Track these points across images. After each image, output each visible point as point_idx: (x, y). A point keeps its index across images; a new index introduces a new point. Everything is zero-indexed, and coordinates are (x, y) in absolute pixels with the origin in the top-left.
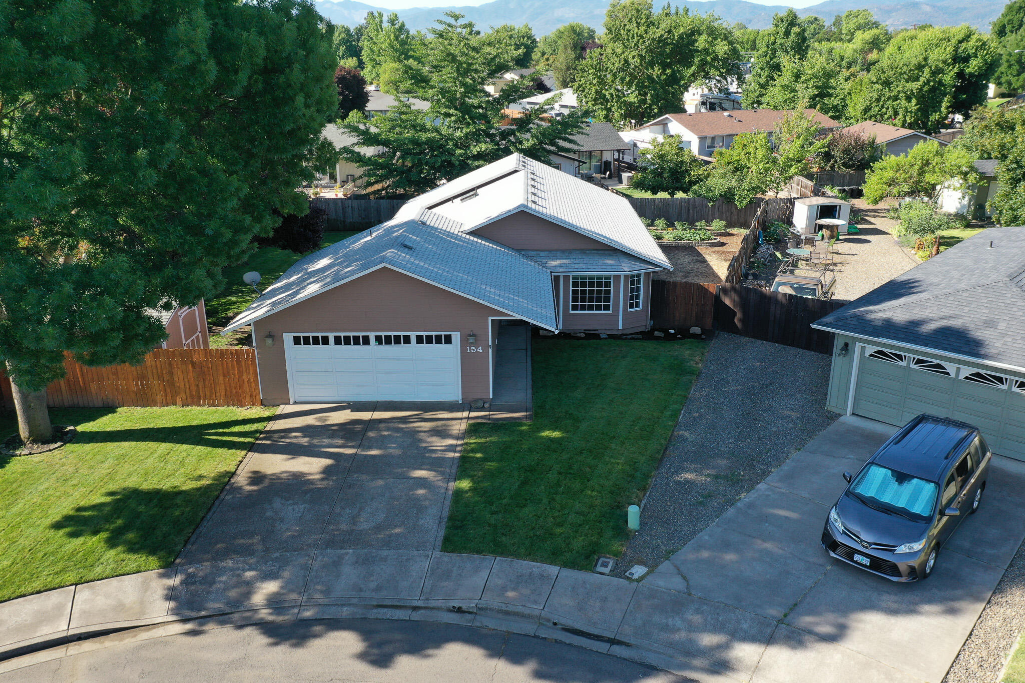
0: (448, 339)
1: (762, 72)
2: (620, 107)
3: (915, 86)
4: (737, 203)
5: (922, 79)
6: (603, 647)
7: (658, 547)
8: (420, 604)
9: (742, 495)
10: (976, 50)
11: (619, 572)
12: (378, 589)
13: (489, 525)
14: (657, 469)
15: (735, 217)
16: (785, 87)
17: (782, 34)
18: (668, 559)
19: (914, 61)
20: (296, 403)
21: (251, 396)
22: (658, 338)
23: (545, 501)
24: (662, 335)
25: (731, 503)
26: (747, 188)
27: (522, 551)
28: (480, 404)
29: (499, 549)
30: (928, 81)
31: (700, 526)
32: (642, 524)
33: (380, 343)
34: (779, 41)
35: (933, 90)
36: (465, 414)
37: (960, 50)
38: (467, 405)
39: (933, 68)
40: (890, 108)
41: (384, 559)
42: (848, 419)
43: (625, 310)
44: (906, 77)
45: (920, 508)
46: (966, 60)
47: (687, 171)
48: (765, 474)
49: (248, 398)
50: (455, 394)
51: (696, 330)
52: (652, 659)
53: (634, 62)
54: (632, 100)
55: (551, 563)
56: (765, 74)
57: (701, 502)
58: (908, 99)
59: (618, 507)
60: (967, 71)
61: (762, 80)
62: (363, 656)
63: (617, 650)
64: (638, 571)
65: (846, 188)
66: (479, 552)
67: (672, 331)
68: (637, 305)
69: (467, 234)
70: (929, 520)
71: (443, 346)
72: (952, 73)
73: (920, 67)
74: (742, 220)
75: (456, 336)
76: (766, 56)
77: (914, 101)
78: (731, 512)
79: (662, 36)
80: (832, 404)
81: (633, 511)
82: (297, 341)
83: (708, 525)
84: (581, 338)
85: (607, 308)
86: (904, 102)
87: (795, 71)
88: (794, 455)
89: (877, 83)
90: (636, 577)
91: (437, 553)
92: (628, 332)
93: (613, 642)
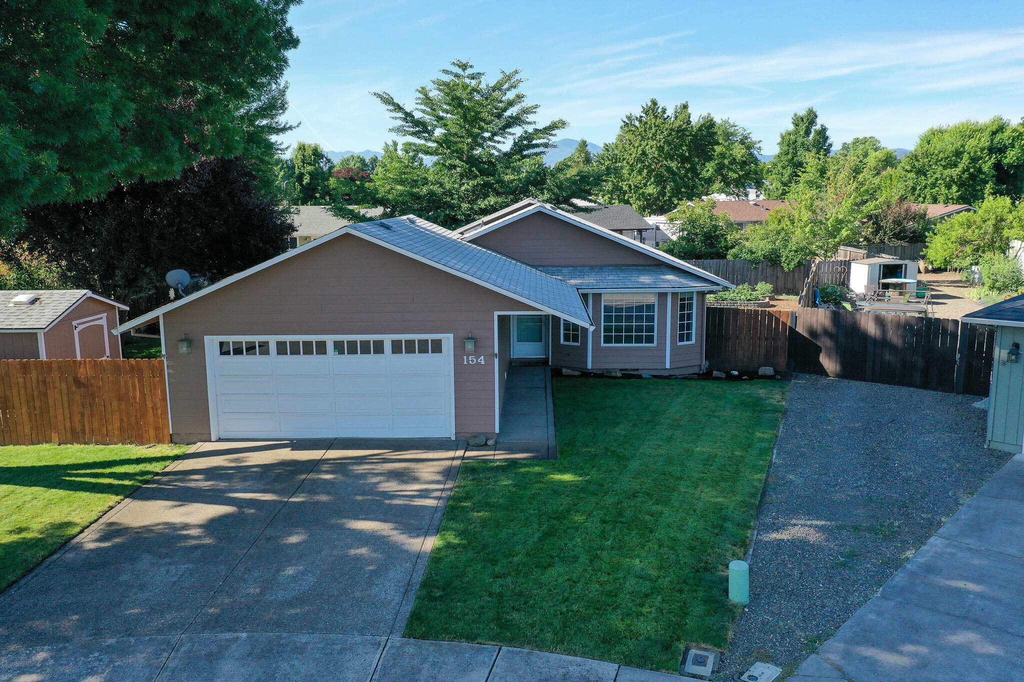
0: (437, 347)
1: (784, 171)
2: (638, 199)
3: (955, 172)
4: (784, 265)
5: (961, 167)
7: (790, 632)
9: (909, 554)
10: (1013, 140)
11: (730, 674)
13: (491, 595)
14: (757, 517)
15: (781, 283)
16: (810, 184)
17: (802, 133)
18: (814, 651)
19: (951, 148)
20: (220, 440)
21: (157, 429)
22: (718, 379)
23: (584, 558)
24: (724, 376)
25: (896, 564)
27: (549, 636)
28: (481, 441)
29: (507, 634)
30: (968, 168)
31: (853, 599)
32: (754, 596)
33: (341, 352)
34: (800, 140)
35: (973, 177)
36: (460, 453)
37: (995, 141)
38: (463, 442)
39: (972, 154)
40: (928, 197)
41: (300, 650)
43: (673, 343)
44: (943, 163)
46: (1002, 150)
48: (932, 526)
49: (152, 433)
51: (769, 370)
53: (653, 152)
54: (651, 192)
55: (602, 658)
56: (789, 170)
57: (843, 565)
58: (949, 187)
59: (706, 569)
60: (1005, 161)
61: (785, 179)
64: (765, 673)
66: (471, 638)
67: (736, 373)
68: (689, 339)
69: (469, 242)
71: (430, 358)
72: (989, 163)
73: (958, 154)
74: (790, 286)
75: (448, 340)
76: (787, 154)
77: (954, 188)
78: (899, 578)
79: (680, 126)
80: (998, 440)
82: (224, 350)
83: (867, 598)
84: (616, 378)
85: (650, 339)
86: (944, 190)
87: (819, 167)
88: (965, 500)
89: (911, 171)
91: (397, 639)
92: (677, 373)
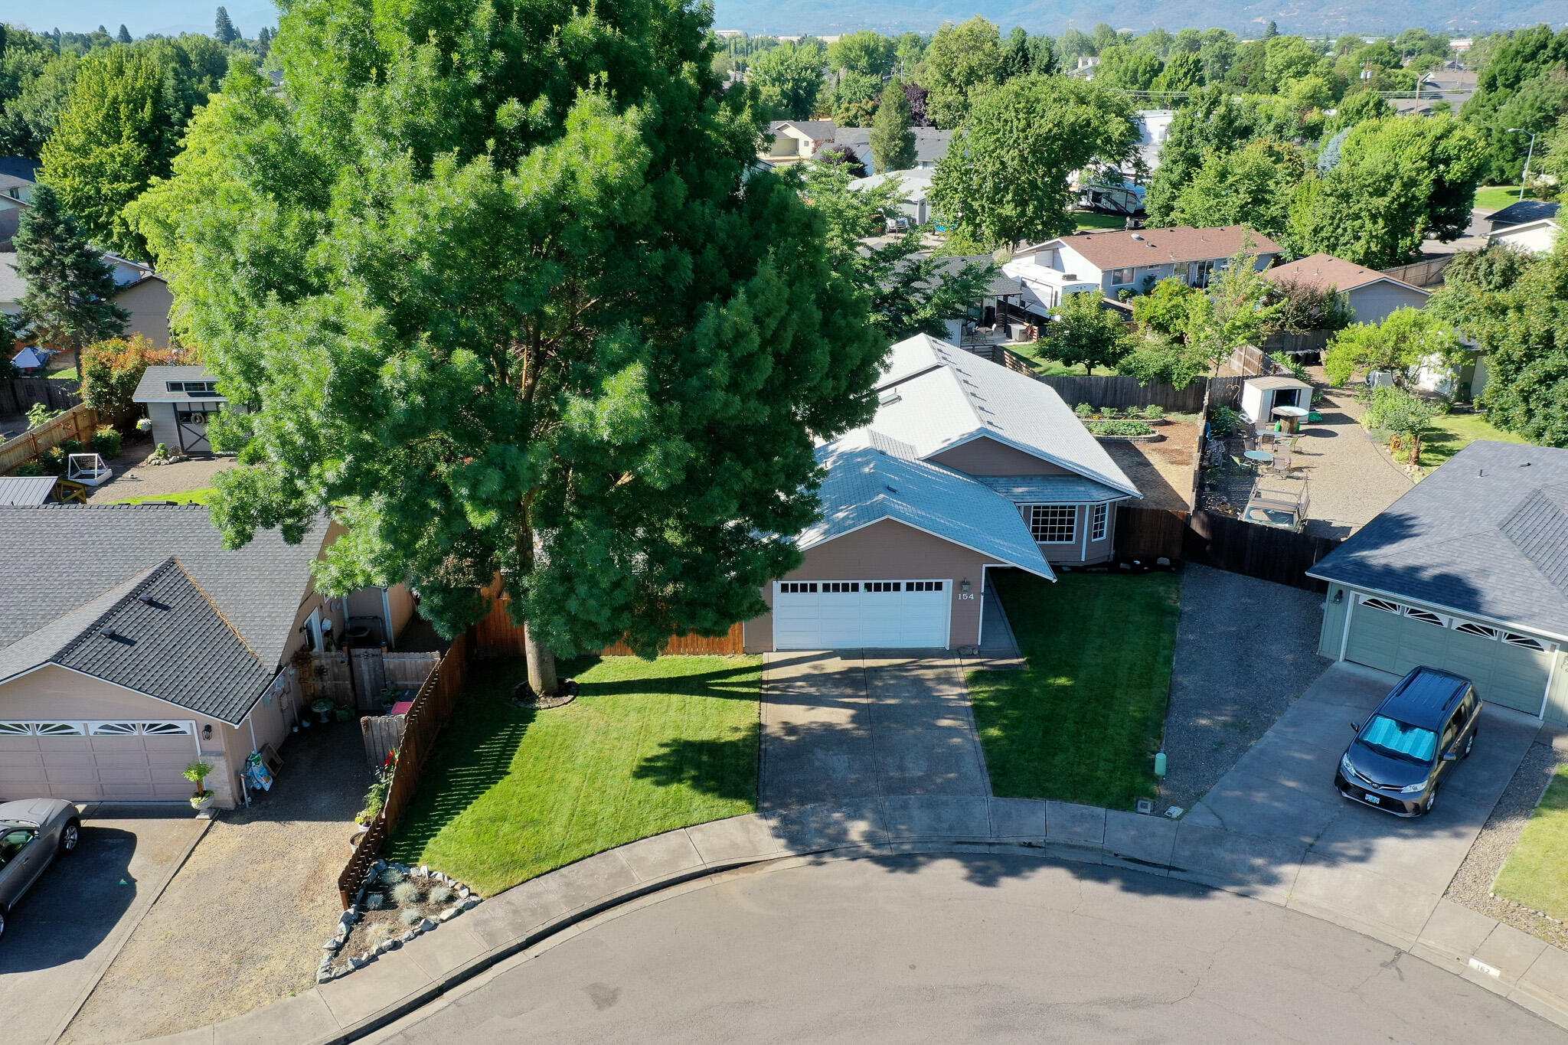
0: (939, 586)
1: (1175, 167)
2: (993, 223)
3: (1381, 203)
4: (1175, 384)
5: (1391, 195)
6: (1164, 872)
7: (1187, 791)
8: (992, 840)
9: (1253, 743)
10: (1459, 150)
11: (1159, 812)
12: (951, 829)
13: (1030, 772)
14: (1166, 717)
15: (1171, 400)
16: (1207, 192)
17: (1199, 115)
18: (1198, 800)
19: (1382, 171)
20: (778, 651)
21: (734, 644)
22: (1124, 571)
23: (1072, 749)
24: (1128, 567)
25: (1244, 749)
26: (1187, 365)
27: (1069, 795)
28: (969, 651)
29: (1047, 794)
30: (1399, 196)
31: (1220, 772)
32: (1168, 770)
33: (869, 590)
34: (1198, 125)
35: (1403, 207)
36: (963, 661)
37: (1438, 150)
38: (957, 651)
39: (1405, 179)
40: (1349, 231)
41: (946, 804)
42: (1341, 664)
43: (1088, 539)
44: (1370, 189)
45: (1422, 754)
46: (1447, 162)
47: (1109, 339)
48: (1270, 722)
49: (730, 646)
50: (941, 640)
51: (1164, 561)
52: (1205, 880)
53: (1013, 165)
54: (1009, 214)
55: (1097, 805)
56: (1179, 168)
57: (1216, 750)
58: (1374, 218)
59: (1142, 755)
60: (1447, 177)
61: (1175, 177)
62: (970, 878)
63: (1173, 873)
64: (1176, 811)
65: (1300, 353)
66: (1029, 797)
67: (1138, 562)
68: (1101, 534)
69: (924, 461)
70: (1430, 764)
71: (934, 593)
72: (1427, 181)
73: (1388, 178)
74: (1180, 403)
75: (948, 584)
76: (1179, 145)
77: (1381, 222)
78: (1245, 759)
79: (1050, 130)
80: (1324, 649)
81: (1161, 759)
82: (784, 588)
83: (1227, 770)
85: (1070, 538)
86: (1369, 225)
87: (1219, 168)
88: (1294, 703)
89: (1331, 195)
90: (1175, 816)
91: (991, 797)
92: (1090, 563)
93: (1170, 868)
